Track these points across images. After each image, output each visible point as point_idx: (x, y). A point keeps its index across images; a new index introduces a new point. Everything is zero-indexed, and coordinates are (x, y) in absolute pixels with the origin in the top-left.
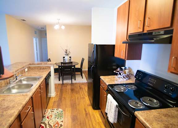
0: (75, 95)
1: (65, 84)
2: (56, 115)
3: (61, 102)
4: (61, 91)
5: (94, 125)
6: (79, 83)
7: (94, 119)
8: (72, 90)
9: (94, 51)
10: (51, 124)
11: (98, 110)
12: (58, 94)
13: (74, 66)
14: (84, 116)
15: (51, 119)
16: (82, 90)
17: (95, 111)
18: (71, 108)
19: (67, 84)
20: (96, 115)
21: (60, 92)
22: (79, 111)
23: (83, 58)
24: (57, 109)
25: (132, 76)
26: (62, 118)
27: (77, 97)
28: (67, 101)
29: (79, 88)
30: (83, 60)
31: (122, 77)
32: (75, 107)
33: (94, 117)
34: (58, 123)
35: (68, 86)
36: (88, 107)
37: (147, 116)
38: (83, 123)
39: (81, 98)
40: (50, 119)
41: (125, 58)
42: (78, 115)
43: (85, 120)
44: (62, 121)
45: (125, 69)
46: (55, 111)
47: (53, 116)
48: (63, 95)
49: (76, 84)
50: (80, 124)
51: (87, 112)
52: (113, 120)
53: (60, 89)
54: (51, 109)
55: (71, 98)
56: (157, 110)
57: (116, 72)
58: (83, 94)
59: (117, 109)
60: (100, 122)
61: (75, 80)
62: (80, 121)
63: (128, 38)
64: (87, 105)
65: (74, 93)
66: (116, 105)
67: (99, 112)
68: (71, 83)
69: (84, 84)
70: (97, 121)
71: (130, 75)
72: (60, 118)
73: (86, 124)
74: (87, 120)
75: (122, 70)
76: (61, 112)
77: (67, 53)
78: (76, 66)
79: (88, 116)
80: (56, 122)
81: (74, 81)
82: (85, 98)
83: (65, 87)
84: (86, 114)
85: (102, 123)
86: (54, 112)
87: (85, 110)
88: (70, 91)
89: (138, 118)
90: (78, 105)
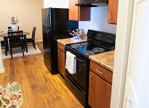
0: (30, 66)
1: (15, 58)
2: (10, 89)
3: (15, 76)
4: (12, 66)
5: (55, 86)
6: (32, 55)
7: (55, 82)
8: (25, 62)
9: (49, 15)
10: (7, 99)
11: (57, 74)
12: (8, 69)
13: (25, 36)
14: (44, 82)
15: (5, 94)
16: (37, 60)
17: (55, 75)
18: (27, 79)
19: (18, 58)
20: (56, 78)
21: (10, 67)
22: (37, 79)
23: (34, 27)
24: (10, 84)
25: (85, 36)
26: (19, 89)
27: (32, 68)
28: (21, 73)
29: (33, 59)
30: (35, 29)
31: (77, 38)
32: (32, 77)
33: (54, 80)
34: (15, 95)
35: (19, 60)
36: (47, 74)
37: (97, 57)
38: (44, 88)
39: (37, 68)
40: (3, 95)
41: (78, 20)
42: (37, 82)
43: (46, 85)
44: (20, 92)
45: (79, 31)
46: (9, 85)
47: (7, 91)
48: (15, 69)
49: (28, 56)
50: (41, 89)
51: (46, 78)
52: (73, 71)
53: (9, 64)
54: (3, 85)
55: (26, 70)
56: (103, 53)
57: (71, 34)
58: (39, 63)
59: (76, 60)
60: (61, 83)
61: (27, 52)
62: (41, 87)
63: (79, 2)
64: (46, 72)
65: (28, 65)
66: (74, 57)
67: (58, 76)
68: (23, 56)
69: (38, 55)
70: (58, 83)
71: (83, 36)
72: (17, 91)
73: (47, 88)
74: (47, 85)
75: (76, 31)
76: (16, 85)
77: (14, 21)
78: (26, 35)
79: (48, 81)
80: (13, 95)
81: (26, 54)
82: (42, 67)
83: (15, 61)
84: (46, 80)
85: (63, 83)
86: (7, 87)
87: (44, 77)
88: (23, 63)
89: (91, 60)
90: (35, 74)
